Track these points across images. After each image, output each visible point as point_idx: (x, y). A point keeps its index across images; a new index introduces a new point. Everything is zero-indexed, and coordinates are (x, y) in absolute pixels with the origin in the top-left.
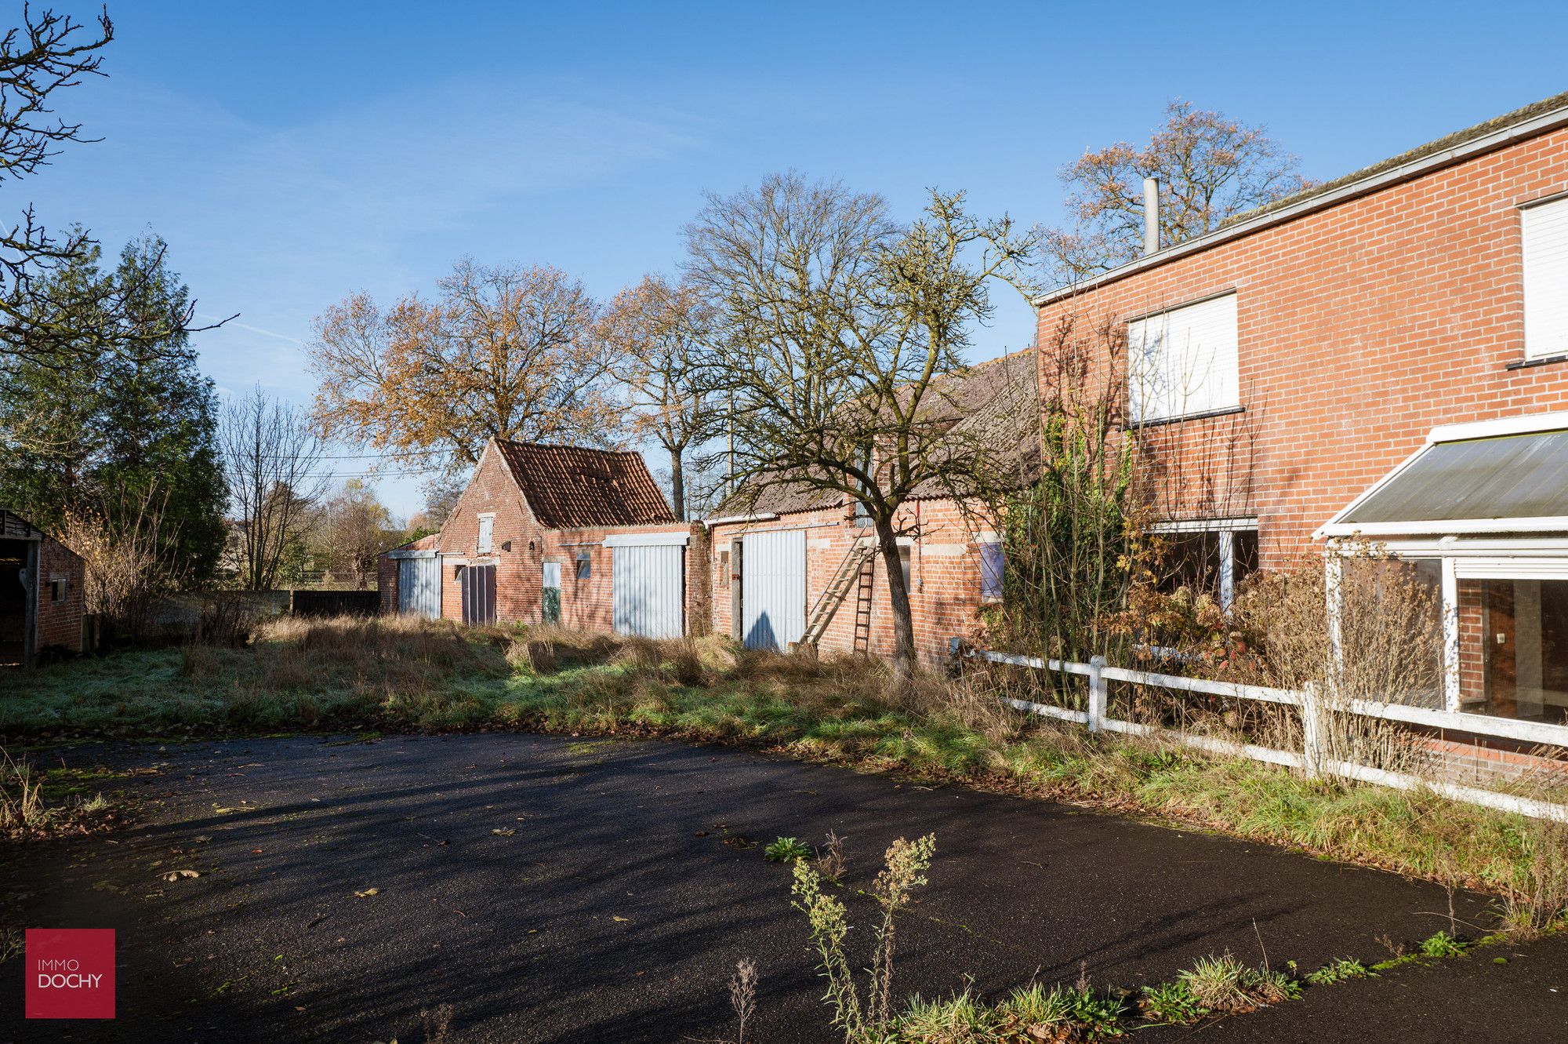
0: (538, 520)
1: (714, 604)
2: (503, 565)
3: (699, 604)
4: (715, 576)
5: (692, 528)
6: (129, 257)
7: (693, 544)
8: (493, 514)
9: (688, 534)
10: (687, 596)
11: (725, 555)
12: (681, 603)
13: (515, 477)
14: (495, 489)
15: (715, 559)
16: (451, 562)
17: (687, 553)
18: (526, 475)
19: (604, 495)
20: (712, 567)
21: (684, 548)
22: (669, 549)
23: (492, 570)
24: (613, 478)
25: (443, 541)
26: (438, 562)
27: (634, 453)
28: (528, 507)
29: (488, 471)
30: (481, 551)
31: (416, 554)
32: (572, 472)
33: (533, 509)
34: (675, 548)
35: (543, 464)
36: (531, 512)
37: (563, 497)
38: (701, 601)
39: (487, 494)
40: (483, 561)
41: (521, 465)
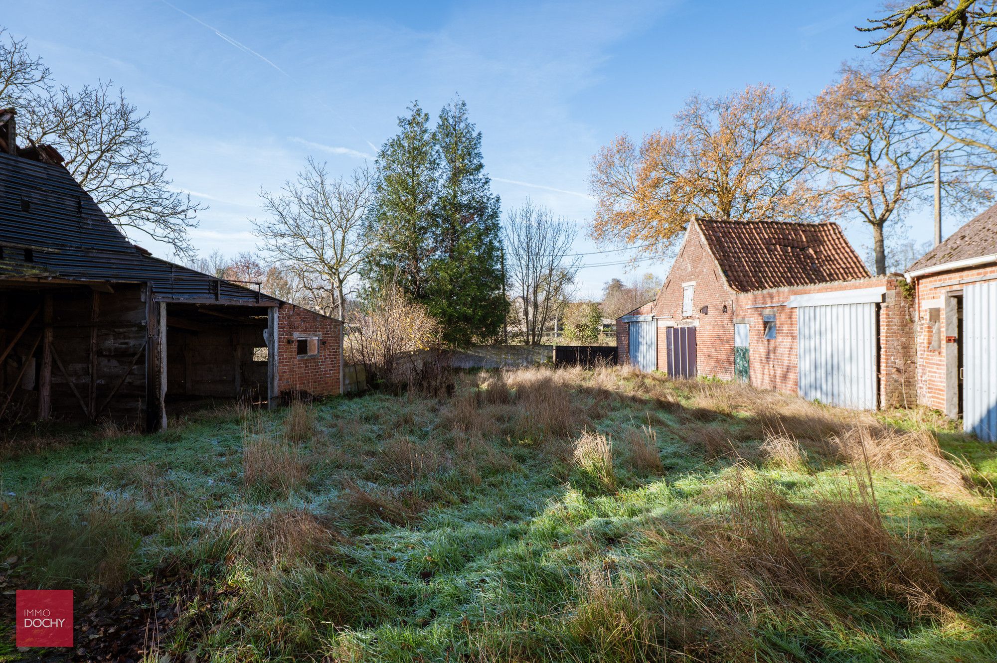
0: (731, 286)
1: (919, 371)
2: (702, 326)
3: (898, 370)
4: (921, 339)
5: (890, 282)
6: (444, 117)
7: (891, 301)
8: (694, 283)
9: (883, 290)
10: (883, 360)
11: (935, 314)
12: (875, 368)
13: (711, 249)
14: (696, 261)
15: (921, 318)
16: (663, 324)
17: (883, 312)
18: (722, 247)
19: (799, 261)
20: (917, 327)
21: (878, 306)
22: (860, 308)
23: (692, 331)
24: (809, 247)
25: (658, 307)
26: (654, 323)
27: (831, 224)
28: (722, 275)
29: (691, 246)
30: (685, 314)
31: (641, 318)
32: (768, 243)
33: (727, 276)
34: (867, 308)
35: (739, 237)
36: (724, 279)
37: (757, 265)
38: (902, 367)
39: (689, 266)
40: (686, 323)
41: (718, 239)
